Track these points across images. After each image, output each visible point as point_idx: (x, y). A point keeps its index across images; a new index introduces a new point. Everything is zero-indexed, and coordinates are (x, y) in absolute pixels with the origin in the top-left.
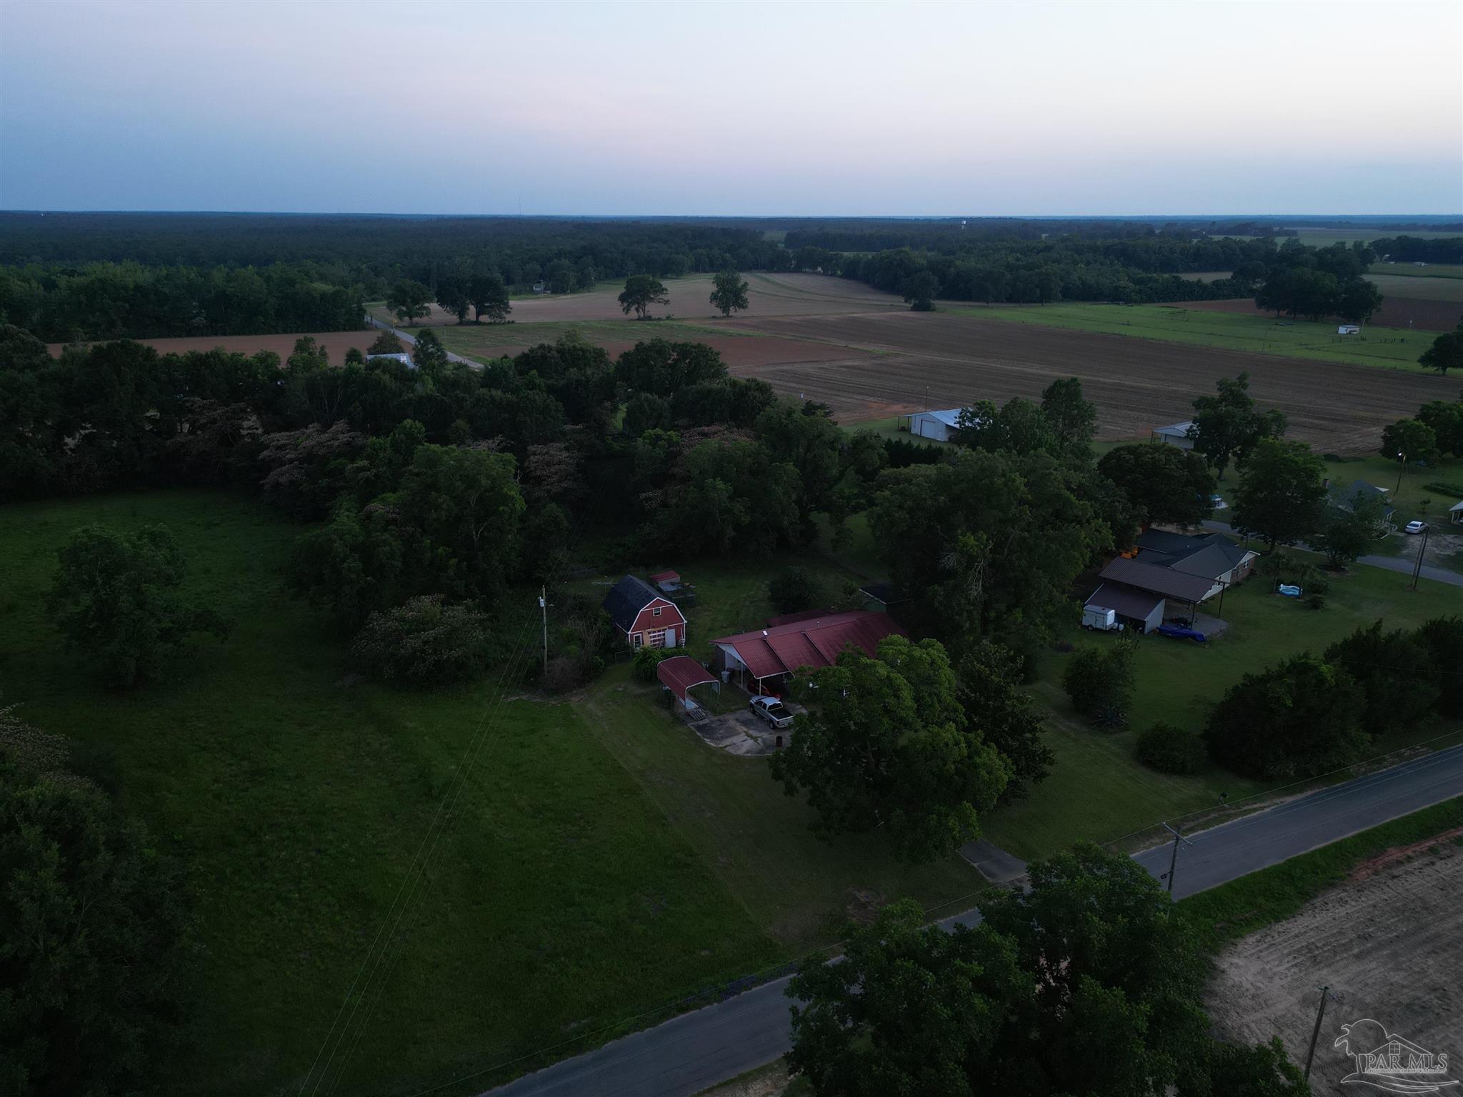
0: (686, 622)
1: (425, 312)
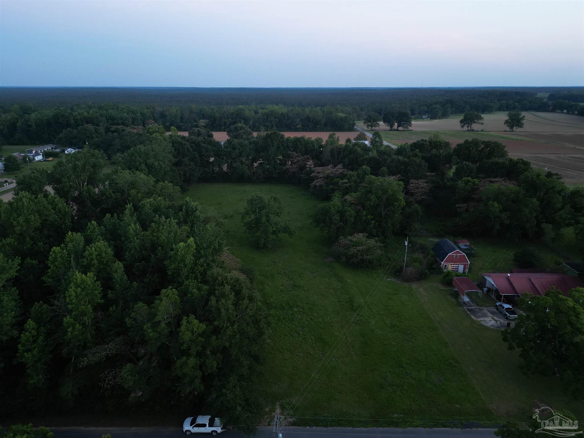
0: (469, 263)
1: (377, 125)
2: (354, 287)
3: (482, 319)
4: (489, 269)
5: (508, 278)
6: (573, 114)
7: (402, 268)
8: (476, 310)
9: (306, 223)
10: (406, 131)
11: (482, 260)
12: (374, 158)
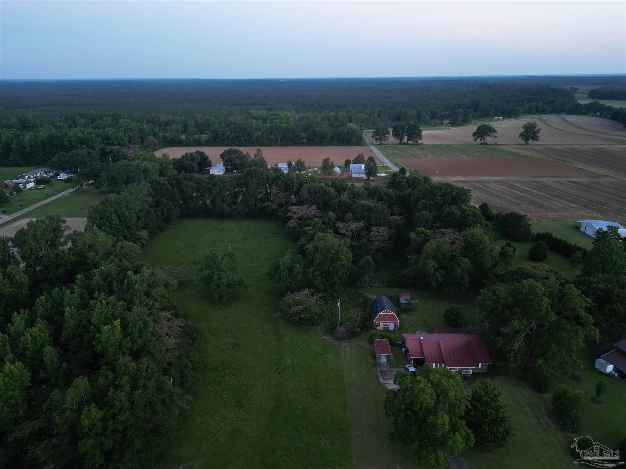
0: (399, 320)
1: (386, 139)
2: (288, 347)
3: (387, 381)
5: (420, 341)
7: (337, 326)
8: (387, 372)
10: (416, 144)
11: (418, 315)
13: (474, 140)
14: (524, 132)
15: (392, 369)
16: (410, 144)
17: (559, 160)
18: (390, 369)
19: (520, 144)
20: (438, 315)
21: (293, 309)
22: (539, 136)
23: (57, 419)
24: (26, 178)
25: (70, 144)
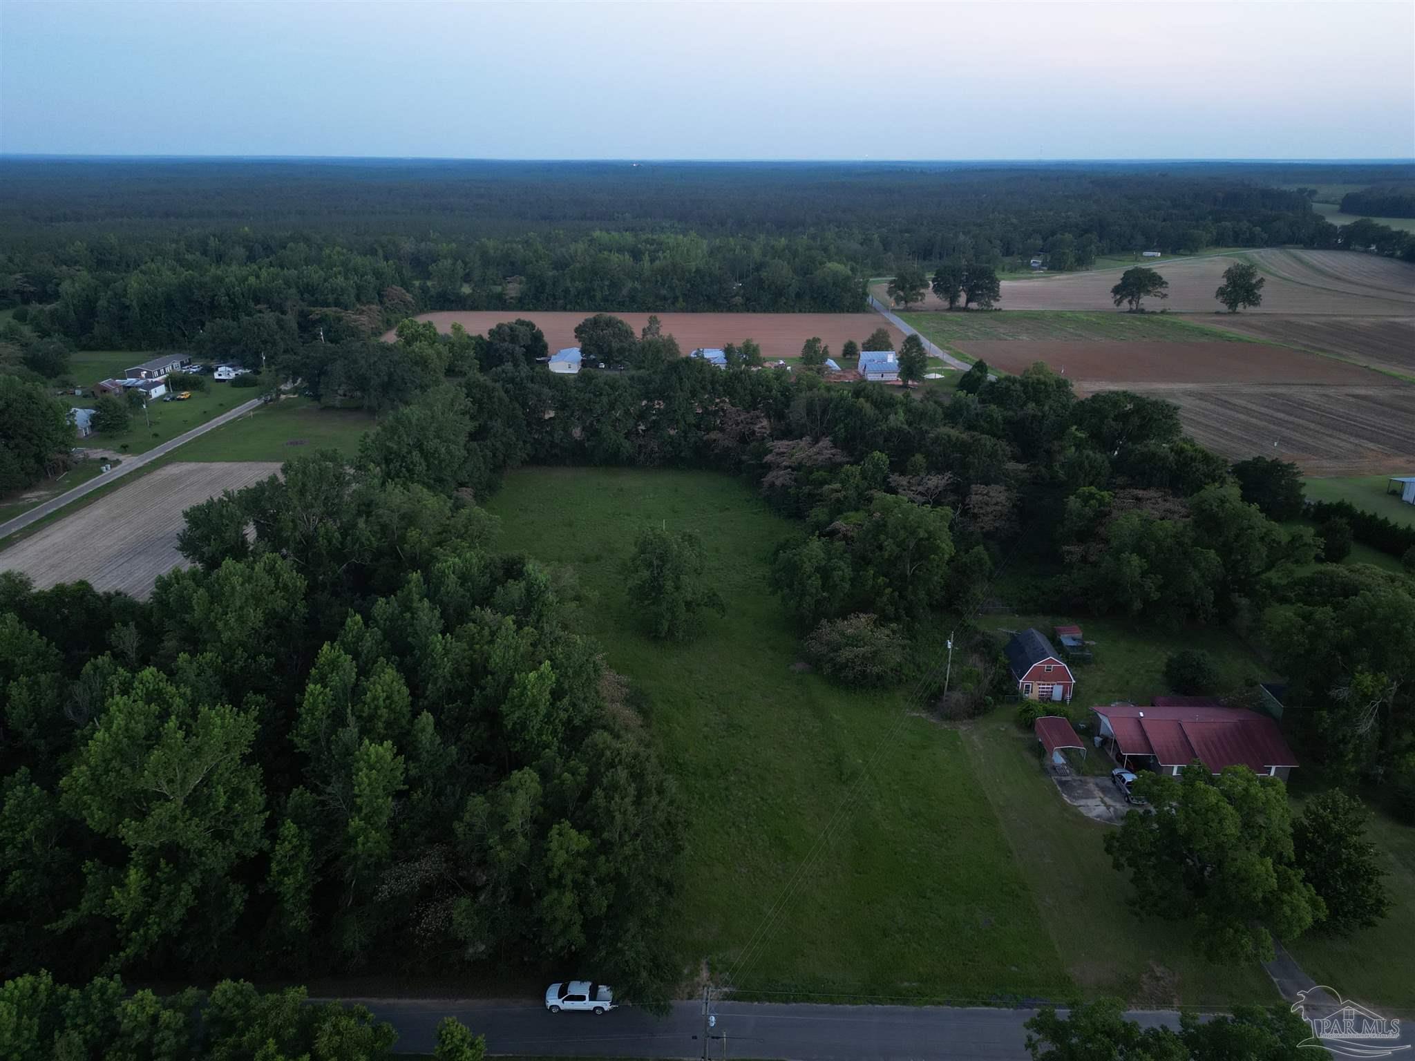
0: (1074, 681)
1: (920, 297)
2: (846, 731)
3: (1082, 802)
4: (1114, 692)
5: (1139, 721)
6: (1391, 256)
7: (941, 690)
8: (1075, 784)
9: (754, 575)
10: (986, 311)
11: (1104, 671)
12: (899, 430)
13: (1115, 302)
14: (1227, 286)
15: (1083, 778)
16: (972, 310)
17: (1314, 348)
18: (1079, 778)
19: (1218, 313)
20: (1147, 671)
21: (846, 654)
22: (1260, 296)
23: (501, 851)
24: (143, 376)
25: (232, 301)
